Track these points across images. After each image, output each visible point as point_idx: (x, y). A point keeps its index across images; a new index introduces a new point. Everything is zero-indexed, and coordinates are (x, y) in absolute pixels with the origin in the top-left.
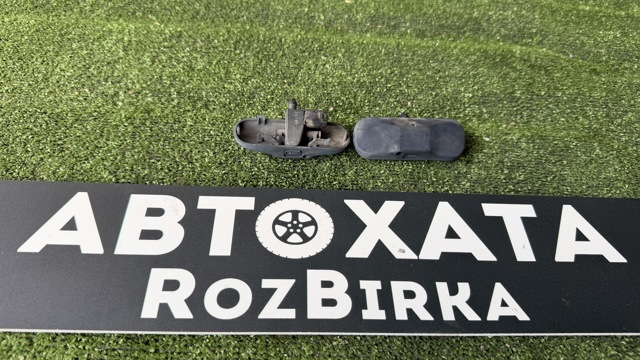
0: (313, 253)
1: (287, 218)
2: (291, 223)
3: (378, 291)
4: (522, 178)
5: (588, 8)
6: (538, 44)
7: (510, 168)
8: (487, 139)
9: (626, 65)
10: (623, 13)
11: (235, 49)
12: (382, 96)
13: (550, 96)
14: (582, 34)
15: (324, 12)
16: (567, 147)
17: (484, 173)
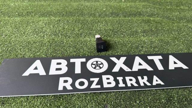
0: (103, 71)
1: (95, 63)
2: (96, 64)
3: (122, 79)
4: (157, 50)
5: (169, 8)
6: (157, 17)
7: (154, 48)
8: (146, 41)
9: (181, 21)
10: (179, 8)
11: (75, 23)
12: (117, 32)
13: (162, 29)
14: (169, 14)
15: (98, 12)
16: (169, 42)
17: (147, 50)
